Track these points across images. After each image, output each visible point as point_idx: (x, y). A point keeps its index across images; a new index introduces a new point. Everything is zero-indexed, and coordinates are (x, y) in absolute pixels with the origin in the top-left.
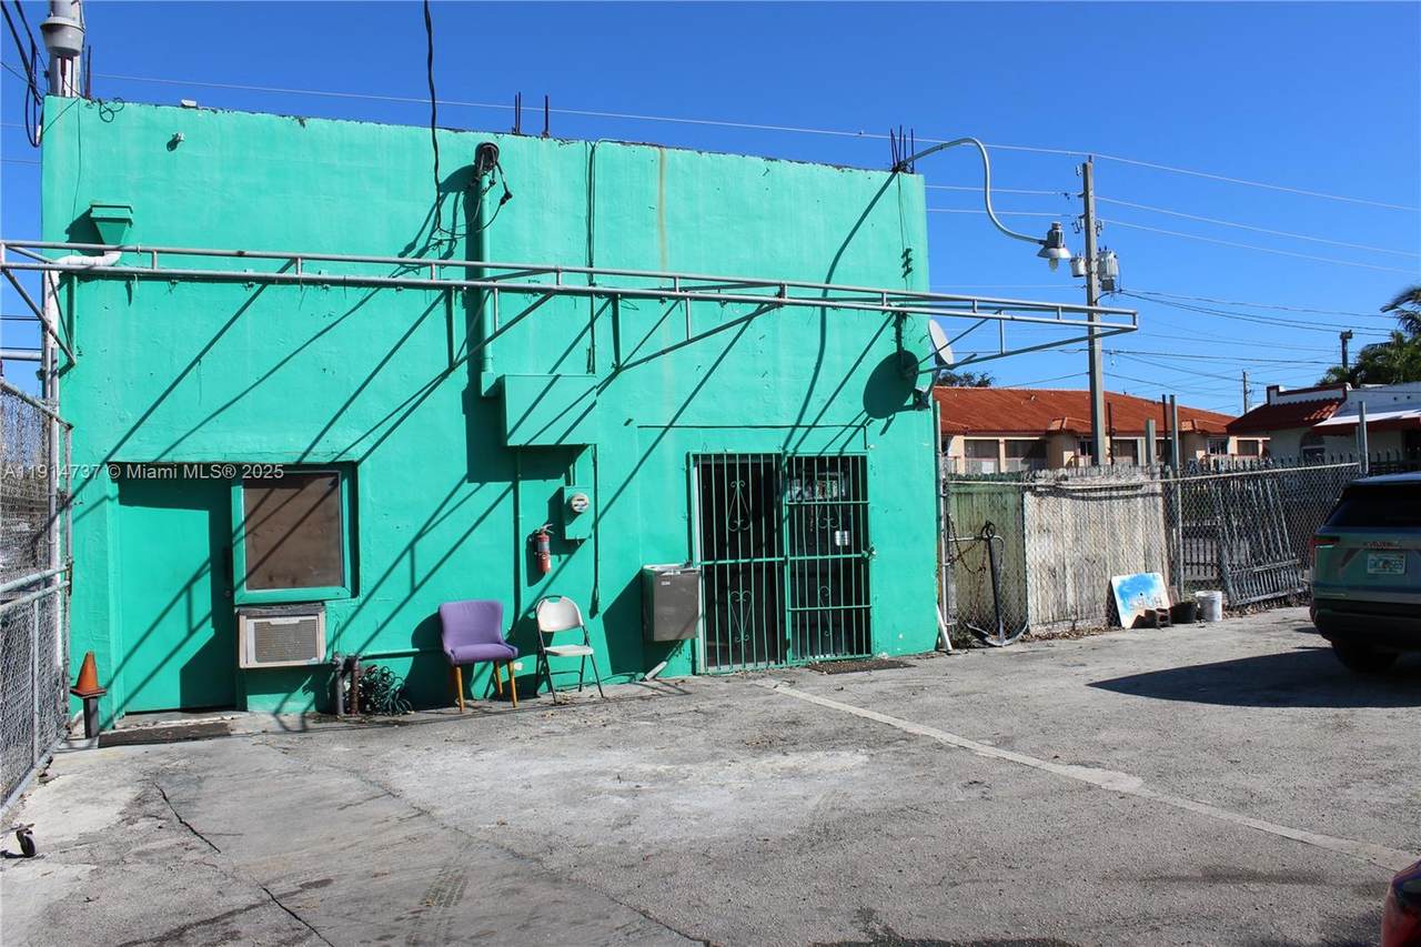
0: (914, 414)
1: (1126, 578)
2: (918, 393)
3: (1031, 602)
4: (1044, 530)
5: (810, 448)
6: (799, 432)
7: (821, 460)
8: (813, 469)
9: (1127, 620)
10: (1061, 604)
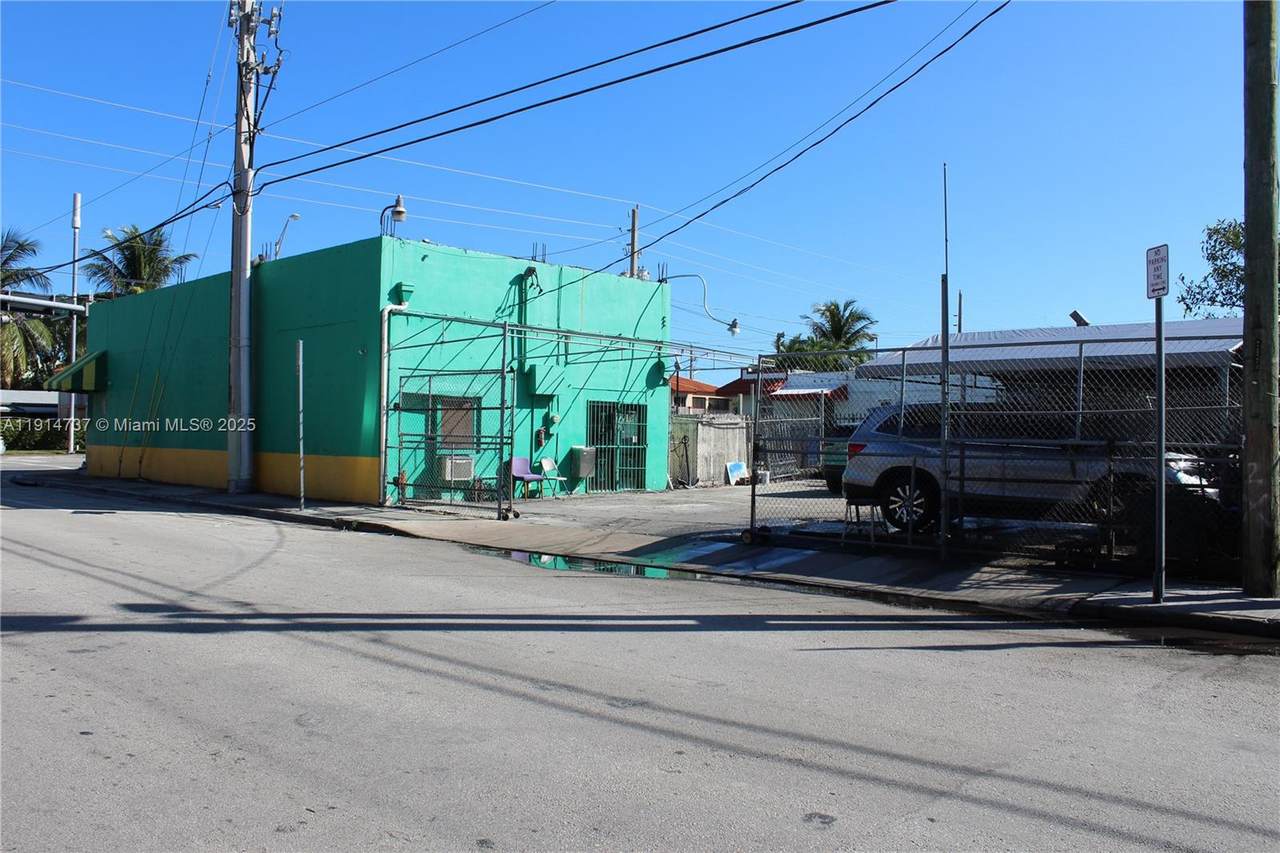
0: (662, 387)
1: (732, 463)
2: (665, 379)
3: (698, 472)
4: (704, 440)
5: (628, 401)
6: (624, 393)
7: (632, 405)
8: (628, 409)
9: (733, 482)
10: (709, 473)
